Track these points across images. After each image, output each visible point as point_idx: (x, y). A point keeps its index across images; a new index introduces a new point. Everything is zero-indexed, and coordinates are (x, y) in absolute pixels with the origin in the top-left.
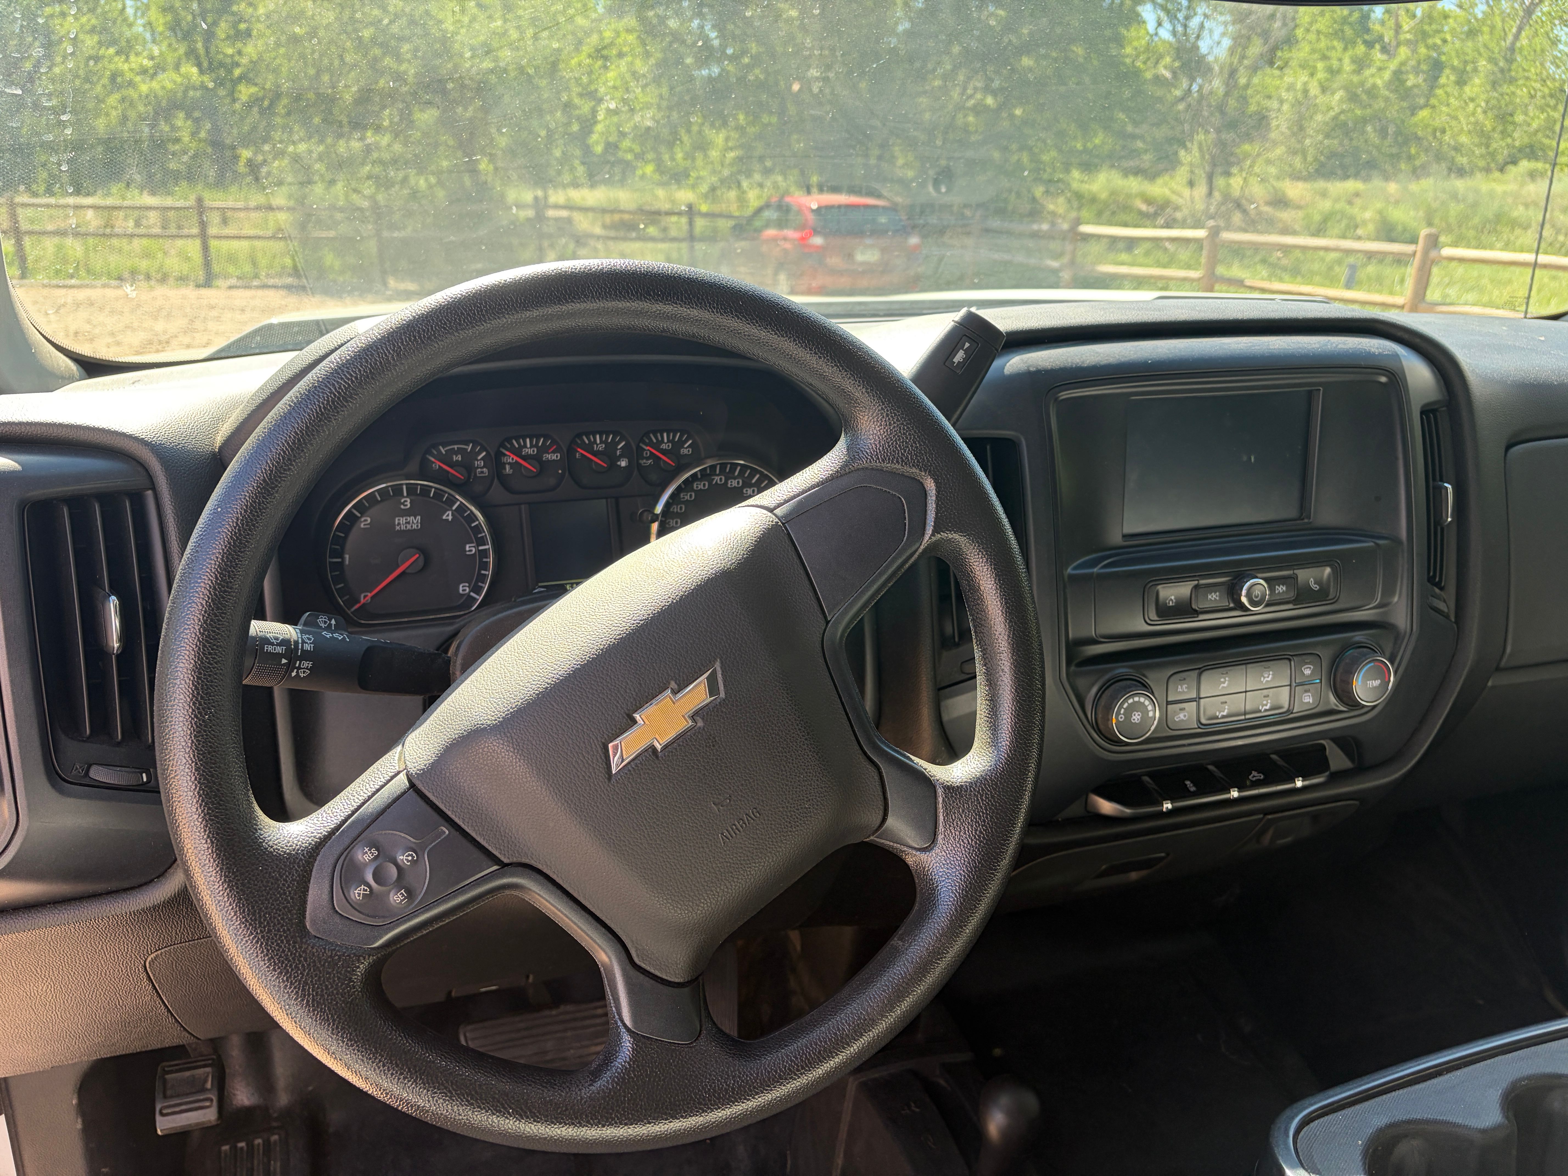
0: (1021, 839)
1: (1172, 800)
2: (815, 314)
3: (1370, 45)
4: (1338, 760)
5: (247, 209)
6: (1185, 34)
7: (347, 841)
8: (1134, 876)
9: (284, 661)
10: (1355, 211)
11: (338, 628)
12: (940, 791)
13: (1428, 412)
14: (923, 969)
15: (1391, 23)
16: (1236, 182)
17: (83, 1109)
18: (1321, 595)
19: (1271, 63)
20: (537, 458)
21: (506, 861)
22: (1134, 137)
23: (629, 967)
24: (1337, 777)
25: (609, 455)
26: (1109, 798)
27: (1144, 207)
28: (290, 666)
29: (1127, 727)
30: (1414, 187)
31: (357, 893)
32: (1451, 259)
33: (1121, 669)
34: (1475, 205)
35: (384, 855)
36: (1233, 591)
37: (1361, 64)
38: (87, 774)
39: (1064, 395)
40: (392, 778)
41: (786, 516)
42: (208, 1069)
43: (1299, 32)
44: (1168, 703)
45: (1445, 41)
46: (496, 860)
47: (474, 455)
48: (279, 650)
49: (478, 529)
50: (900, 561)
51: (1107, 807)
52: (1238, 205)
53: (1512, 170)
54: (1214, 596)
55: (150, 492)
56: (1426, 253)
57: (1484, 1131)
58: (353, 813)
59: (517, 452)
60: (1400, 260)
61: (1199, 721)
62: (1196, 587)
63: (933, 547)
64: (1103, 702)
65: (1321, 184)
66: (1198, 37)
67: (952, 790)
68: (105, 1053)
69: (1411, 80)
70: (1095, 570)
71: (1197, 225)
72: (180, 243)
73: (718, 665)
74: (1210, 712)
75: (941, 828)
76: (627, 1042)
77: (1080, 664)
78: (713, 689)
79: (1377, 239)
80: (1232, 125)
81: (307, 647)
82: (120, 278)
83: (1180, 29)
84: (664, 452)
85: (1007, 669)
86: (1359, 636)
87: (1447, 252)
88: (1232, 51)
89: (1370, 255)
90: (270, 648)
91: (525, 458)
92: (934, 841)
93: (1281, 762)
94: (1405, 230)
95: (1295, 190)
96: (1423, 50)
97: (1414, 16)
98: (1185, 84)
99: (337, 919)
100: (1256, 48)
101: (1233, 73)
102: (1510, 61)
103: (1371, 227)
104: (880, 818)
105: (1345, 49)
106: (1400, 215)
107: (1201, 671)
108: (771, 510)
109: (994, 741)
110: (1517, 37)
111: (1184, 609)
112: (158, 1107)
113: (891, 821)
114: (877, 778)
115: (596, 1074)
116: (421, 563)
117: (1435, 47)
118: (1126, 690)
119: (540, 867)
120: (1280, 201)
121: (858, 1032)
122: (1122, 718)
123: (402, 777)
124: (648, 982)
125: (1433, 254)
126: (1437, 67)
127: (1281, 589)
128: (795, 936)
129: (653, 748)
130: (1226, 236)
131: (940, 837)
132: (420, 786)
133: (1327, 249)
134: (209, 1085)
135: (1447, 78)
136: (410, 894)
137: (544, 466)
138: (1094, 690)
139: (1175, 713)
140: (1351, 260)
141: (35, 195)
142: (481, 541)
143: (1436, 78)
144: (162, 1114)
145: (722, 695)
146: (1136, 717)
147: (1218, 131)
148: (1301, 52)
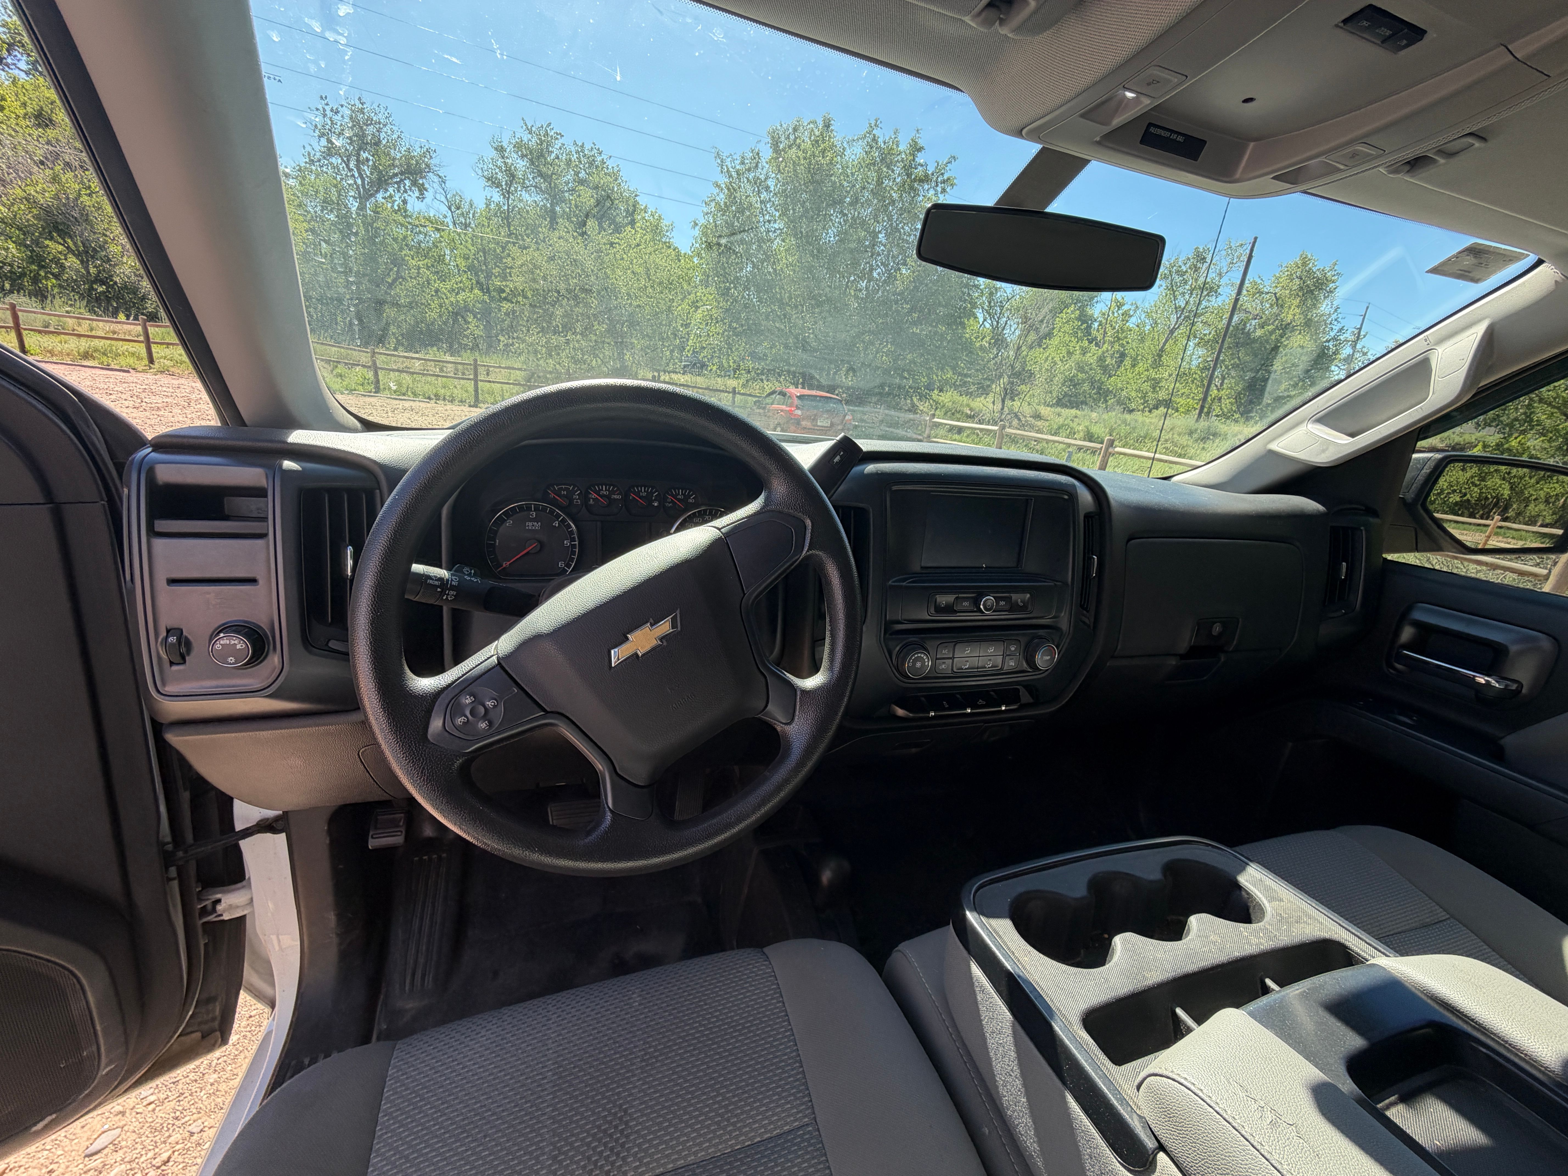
0: (841, 721)
1: (935, 711)
2: (774, 439)
3: (1090, 342)
4: (1025, 697)
5: (500, 367)
6: (997, 327)
7: (457, 691)
8: (914, 750)
9: (439, 590)
10: (1074, 425)
11: (475, 575)
12: (799, 693)
13: (1088, 516)
14: (779, 788)
15: (1102, 331)
16: (1017, 403)
17: (330, 832)
18: (1024, 608)
19: (1040, 346)
20: (608, 497)
21: (548, 710)
22: (966, 376)
23: (614, 775)
24: (1023, 707)
25: (648, 499)
26: (902, 708)
27: (969, 412)
28: (442, 593)
29: (913, 668)
30: (1105, 416)
31: (460, 721)
32: (1121, 454)
33: (913, 638)
34: (1134, 428)
35: (478, 701)
36: (976, 602)
37: (1084, 352)
38: (327, 644)
39: (895, 488)
40: (489, 658)
41: (727, 533)
42: (402, 815)
43: (1055, 332)
44: (937, 659)
45: (1128, 343)
46: (543, 710)
47: (574, 492)
48: (436, 583)
49: (572, 533)
50: (788, 564)
51: (900, 712)
52: (1016, 416)
53: (1155, 412)
54: (966, 604)
55: (378, 491)
56: (1107, 449)
57: (1076, 899)
58: (463, 675)
59: (597, 493)
60: (1094, 452)
61: (952, 669)
62: (957, 598)
63: (807, 558)
64: (902, 655)
65: (1059, 409)
66: (1004, 329)
67: (805, 692)
68: (341, 802)
69: (1108, 361)
70: (904, 584)
71: (995, 423)
72: (462, 382)
73: (678, 612)
74: (959, 665)
75: (797, 713)
76: (609, 816)
77: (891, 634)
78: (674, 625)
79: (1084, 440)
80: (1018, 375)
81: (454, 583)
82: (429, 398)
83: (995, 323)
84: (679, 500)
85: (841, 629)
86: (1041, 632)
87: (1118, 449)
88: (1020, 337)
89: (1080, 448)
90: (431, 582)
91: (602, 496)
92: (793, 719)
93: (995, 697)
94: (1098, 437)
95: (1045, 411)
96: (1116, 347)
97: (1114, 328)
98: (995, 351)
99: (446, 734)
100: (1032, 337)
101: (1019, 348)
102: (1160, 356)
103: (1082, 434)
104: (764, 704)
105: (1078, 342)
106: (1097, 430)
107: (956, 643)
108: (719, 529)
109: (831, 668)
110: (1165, 344)
111: (949, 609)
112: (371, 834)
113: (769, 707)
114: (764, 683)
115: (589, 833)
116: (539, 547)
117: (1122, 345)
118: (914, 650)
119: (568, 715)
120: (1038, 416)
121: (739, 820)
122: (910, 665)
123: (495, 658)
124: (623, 783)
125: (1111, 450)
126: (1123, 355)
127: (1002, 603)
128: (736, 768)
129: (636, 654)
130: (1008, 430)
131: (796, 717)
132: (504, 664)
133: (1060, 443)
134: (401, 824)
135: (1128, 362)
136: (491, 724)
137: (611, 502)
138: (898, 648)
139: (940, 664)
140: (1070, 450)
141: (388, 349)
142: (573, 540)
143: (1122, 362)
144: (372, 837)
145: (679, 629)
146: (918, 665)
147: (1009, 377)
148: (1055, 341)
